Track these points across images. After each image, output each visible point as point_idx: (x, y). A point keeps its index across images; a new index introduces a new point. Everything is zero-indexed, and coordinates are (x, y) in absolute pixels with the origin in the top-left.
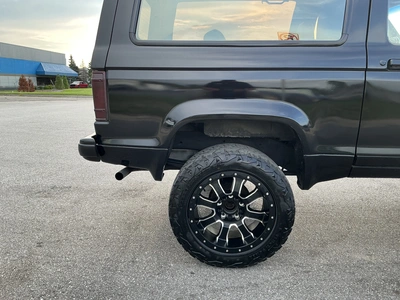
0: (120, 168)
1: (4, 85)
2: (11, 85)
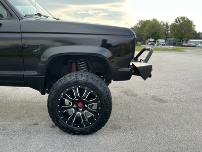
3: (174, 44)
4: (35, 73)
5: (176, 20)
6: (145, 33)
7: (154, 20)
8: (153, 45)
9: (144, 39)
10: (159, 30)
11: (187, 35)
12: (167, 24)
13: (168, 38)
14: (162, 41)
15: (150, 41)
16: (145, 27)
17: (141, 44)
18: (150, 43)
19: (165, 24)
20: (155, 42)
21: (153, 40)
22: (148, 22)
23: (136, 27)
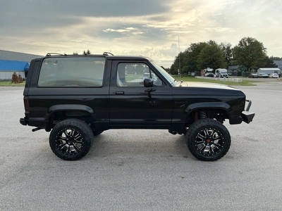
0: (35, 128)
1: (3, 78)
2: (7, 78)
3: (239, 75)
4: (179, 120)
5: (241, 42)
6: (200, 60)
7: (211, 42)
8: (212, 76)
9: (199, 68)
10: (219, 56)
11: (256, 62)
12: (229, 48)
13: (230, 65)
14: (223, 71)
15: (207, 72)
16: (199, 51)
17: (195, 75)
18: (208, 74)
19: (226, 47)
20: (214, 72)
21: (211, 70)
22: (203, 45)
23: (187, 52)
